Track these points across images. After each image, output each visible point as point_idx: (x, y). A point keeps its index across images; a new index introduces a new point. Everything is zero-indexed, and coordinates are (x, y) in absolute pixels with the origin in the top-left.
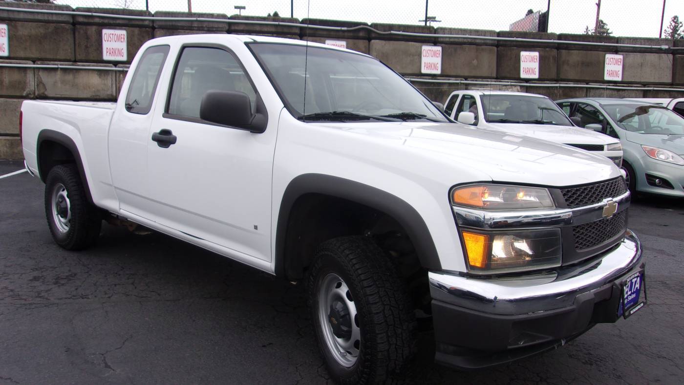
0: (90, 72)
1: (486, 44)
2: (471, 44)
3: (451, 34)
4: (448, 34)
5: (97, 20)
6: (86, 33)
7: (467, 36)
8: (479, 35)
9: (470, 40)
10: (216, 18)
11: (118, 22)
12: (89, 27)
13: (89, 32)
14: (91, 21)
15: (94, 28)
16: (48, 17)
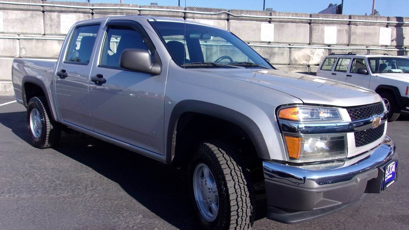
0: (53, 40)
1: (302, 22)
2: (292, 22)
3: (280, 16)
4: (278, 16)
5: (57, 9)
6: (50, 17)
7: (290, 17)
8: (298, 17)
9: (292, 20)
10: (131, 7)
11: (70, 9)
12: (52, 13)
13: (52, 17)
14: (53, 9)
15: (56, 14)
16: (27, 7)
